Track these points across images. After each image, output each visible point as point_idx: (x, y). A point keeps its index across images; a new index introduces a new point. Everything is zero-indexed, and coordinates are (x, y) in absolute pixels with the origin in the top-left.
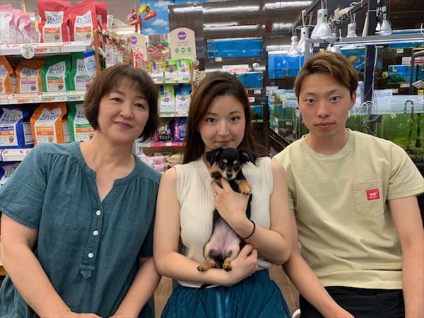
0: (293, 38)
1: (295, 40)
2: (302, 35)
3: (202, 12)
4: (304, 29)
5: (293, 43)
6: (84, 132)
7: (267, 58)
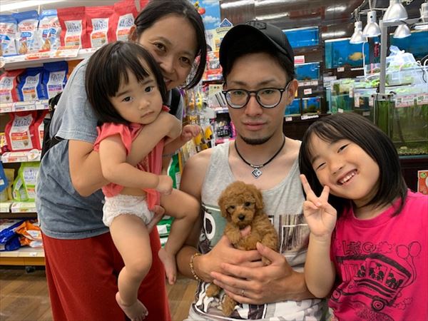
0: (357, 24)
1: (359, 26)
2: (369, 20)
3: (254, 5)
4: (371, 14)
5: (357, 29)
7: (324, 47)
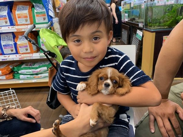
6: (40, 16)
